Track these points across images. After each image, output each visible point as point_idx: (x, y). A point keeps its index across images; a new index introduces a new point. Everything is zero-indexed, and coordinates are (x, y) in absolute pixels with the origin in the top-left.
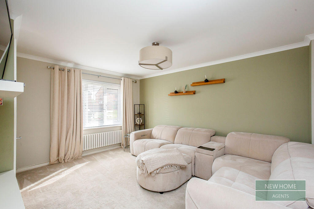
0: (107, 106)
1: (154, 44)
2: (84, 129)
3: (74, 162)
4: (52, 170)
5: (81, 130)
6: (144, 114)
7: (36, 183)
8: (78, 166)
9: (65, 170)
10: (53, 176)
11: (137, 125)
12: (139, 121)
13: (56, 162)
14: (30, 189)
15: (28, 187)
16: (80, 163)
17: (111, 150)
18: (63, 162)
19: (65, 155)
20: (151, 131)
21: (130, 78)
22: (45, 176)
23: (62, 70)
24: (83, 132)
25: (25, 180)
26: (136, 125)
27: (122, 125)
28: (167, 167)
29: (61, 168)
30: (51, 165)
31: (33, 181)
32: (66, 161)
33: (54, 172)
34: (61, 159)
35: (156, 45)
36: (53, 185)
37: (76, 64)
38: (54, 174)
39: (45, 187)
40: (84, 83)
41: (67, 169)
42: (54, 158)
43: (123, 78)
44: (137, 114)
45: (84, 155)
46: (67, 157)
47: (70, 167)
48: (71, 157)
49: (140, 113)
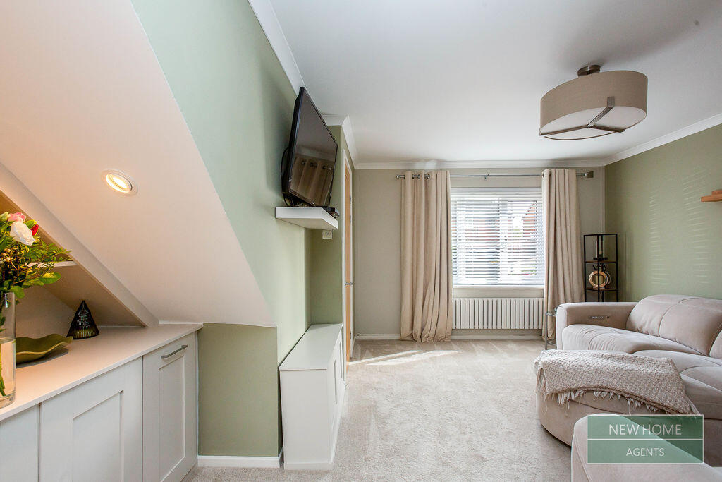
0: (507, 241)
1: (582, 72)
2: (454, 286)
3: (435, 345)
4: (400, 347)
5: (450, 289)
6: (615, 260)
7: (377, 358)
8: (439, 353)
9: (417, 353)
10: (399, 357)
11: (592, 289)
12: (599, 280)
13: (409, 338)
14: (369, 362)
15: (368, 360)
16: (444, 350)
17: (515, 341)
18: (418, 339)
19: (422, 330)
20: (631, 309)
21: (569, 168)
22: (390, 353)
23: (416, 177)
24: (453, 293)
25: (367, 351)
26: (589, 289)
27: (544, 287)
28: (605, 394)
29: (413, 348)
30: (402, 341)
31: (375, 354)
32: (424, 340)
33: (402, 351)
34: (416, 336)
35: (589, 73)
36: (393, 367)
37: (440, 162)
38: (401, 354)
39: (385, 367)
40: (454, 196)
41: (420, 353)
42: (406, 330)
43: (546, 172)
44: (591, 260)
45: (455, 337)
46: (426, 334)
47: (426, 350)
48: (431, 336)
49: (600, 259)
